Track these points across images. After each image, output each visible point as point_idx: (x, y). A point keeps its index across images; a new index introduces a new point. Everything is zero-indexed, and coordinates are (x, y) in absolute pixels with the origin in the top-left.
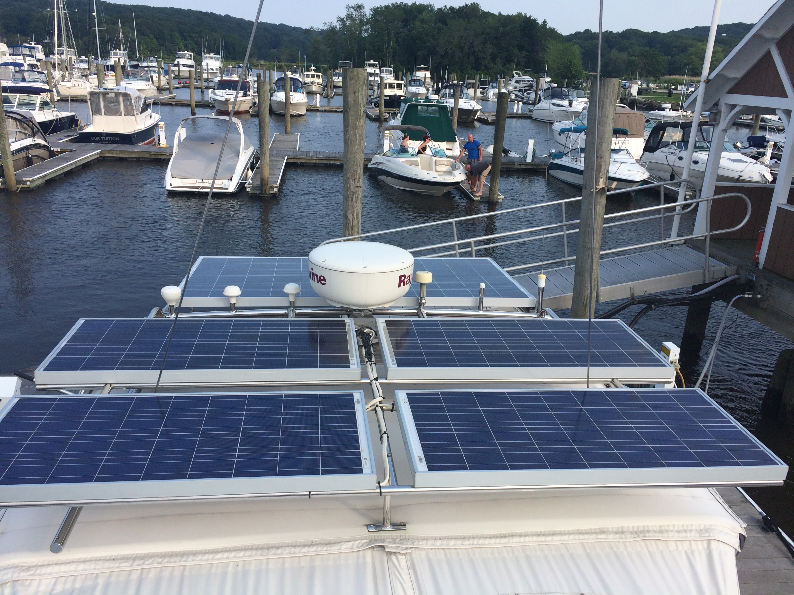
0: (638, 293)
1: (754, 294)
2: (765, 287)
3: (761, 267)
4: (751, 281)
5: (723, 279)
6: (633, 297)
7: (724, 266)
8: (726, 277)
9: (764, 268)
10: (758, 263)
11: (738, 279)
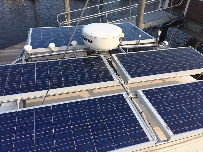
0: (152, 26)
1: (183, 24)
2: (186, 22)
3: (184, 16)
4: (182, 20)
5: (174, 20)
6: (150, 27)
7: (175, 16)
8: (175, 19)
9: (185, 16)
10: (184, 15)
11: (178, 20)
